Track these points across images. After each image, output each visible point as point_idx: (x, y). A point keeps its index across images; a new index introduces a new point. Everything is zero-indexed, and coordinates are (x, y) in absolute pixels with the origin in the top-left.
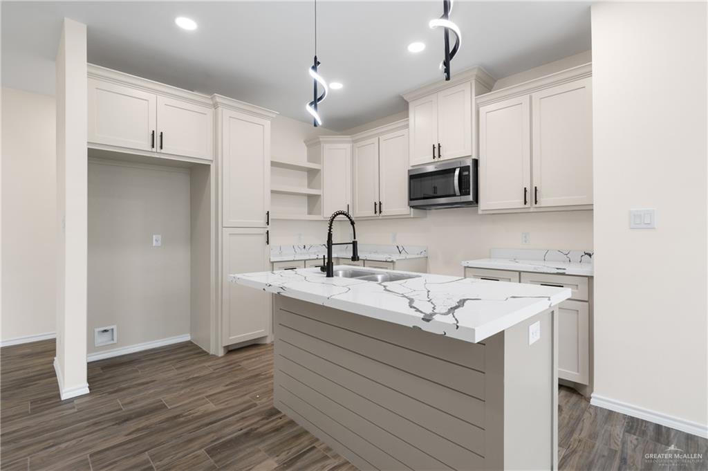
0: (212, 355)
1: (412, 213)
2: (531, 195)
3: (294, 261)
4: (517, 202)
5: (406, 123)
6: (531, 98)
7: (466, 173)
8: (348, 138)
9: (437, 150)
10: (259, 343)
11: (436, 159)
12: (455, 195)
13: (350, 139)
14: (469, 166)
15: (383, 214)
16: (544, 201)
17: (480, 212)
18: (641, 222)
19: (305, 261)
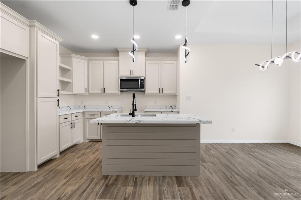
0: (28, 172)
1: (120, 93)
2: (161, 90)
3: (68, 114)
4: (157, 92)
5: (118, 59)
6: (161, 62)
7: (143, 81)
8: (86, 58)
9: (132, 72)
10: (53, 158)
11: (131, 75)
12: (139, 88)
13: (87, 59)
14: (143, 79)
15: (106, 93)
16: (164, 92)
17: (146, 94)
18: (189, 99)
19: (72, 114)
